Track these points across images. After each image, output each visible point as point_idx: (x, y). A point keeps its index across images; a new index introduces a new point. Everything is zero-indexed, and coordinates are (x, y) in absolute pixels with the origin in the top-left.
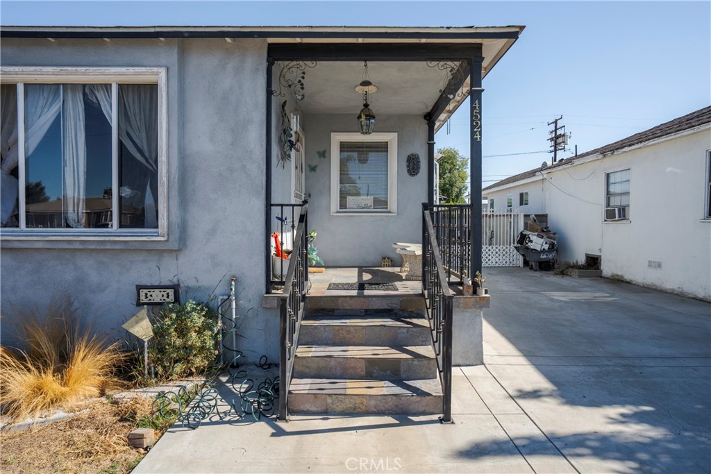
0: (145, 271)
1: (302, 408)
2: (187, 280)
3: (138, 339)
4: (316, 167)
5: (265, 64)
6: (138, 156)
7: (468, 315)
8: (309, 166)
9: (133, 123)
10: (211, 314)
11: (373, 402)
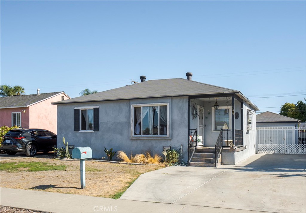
0: (164, 144)
1: (192, 165)
2: (173, 146)
3: (164, 155)
4: (207, 117)
5: (188, 100)
6: (163, 120)
7: (231, 153)
8: (206, 117)
9: (162, 113)
10: (177, 152)
11: (204, 165)
